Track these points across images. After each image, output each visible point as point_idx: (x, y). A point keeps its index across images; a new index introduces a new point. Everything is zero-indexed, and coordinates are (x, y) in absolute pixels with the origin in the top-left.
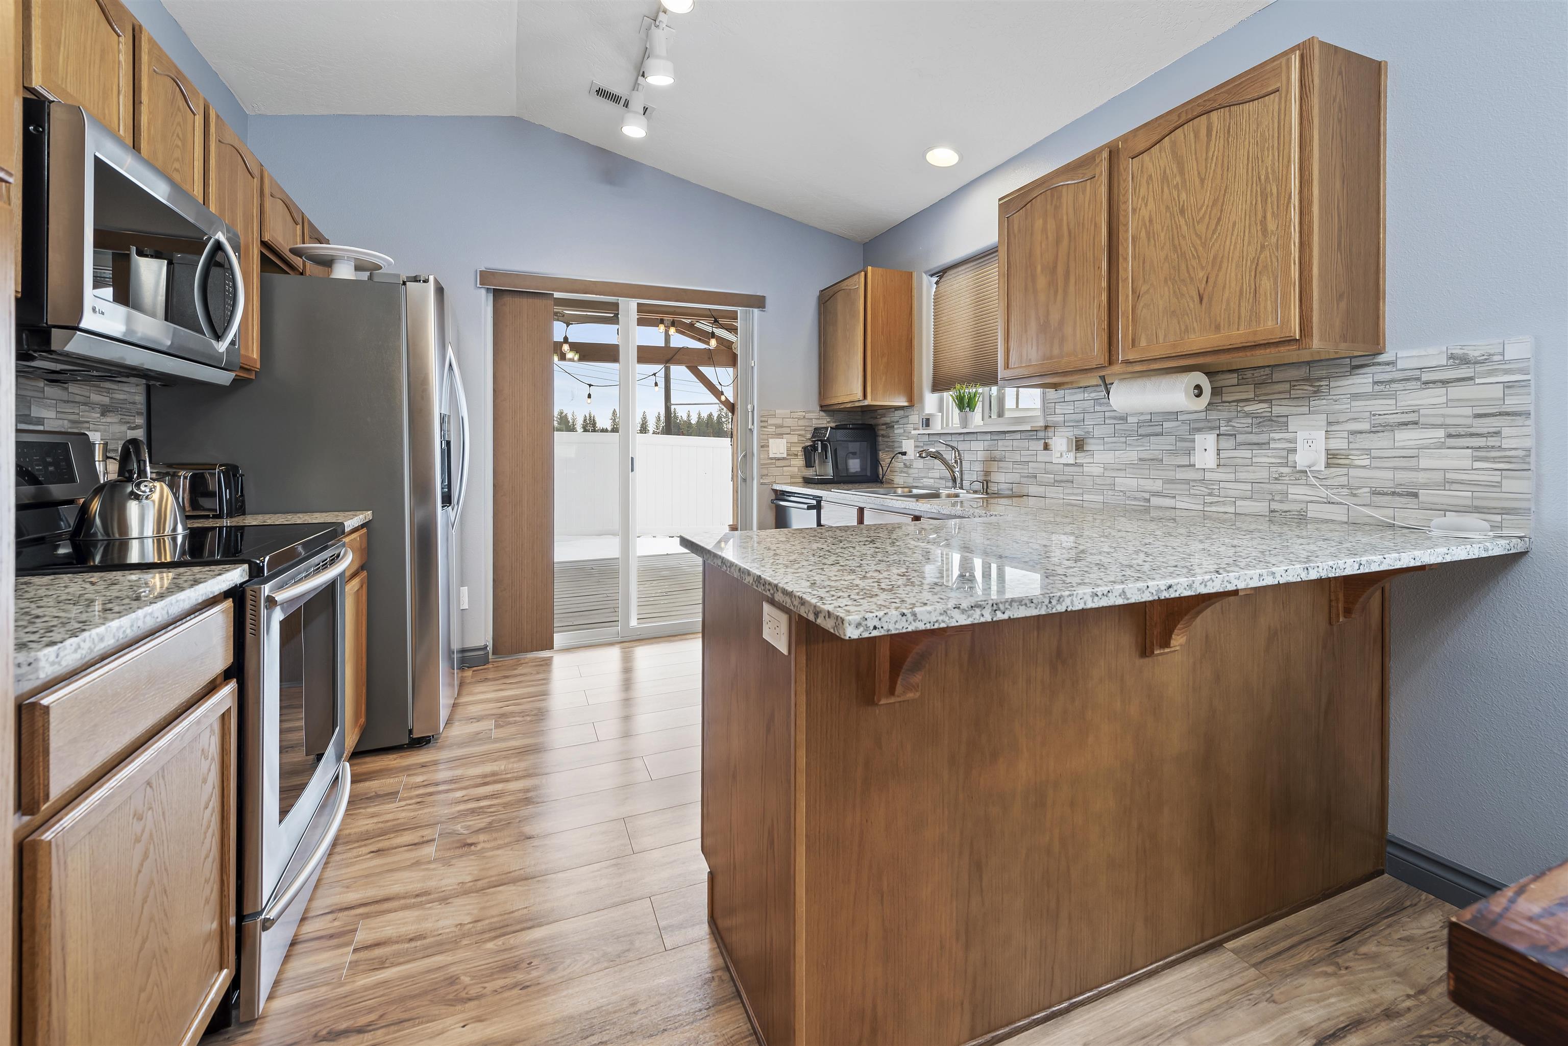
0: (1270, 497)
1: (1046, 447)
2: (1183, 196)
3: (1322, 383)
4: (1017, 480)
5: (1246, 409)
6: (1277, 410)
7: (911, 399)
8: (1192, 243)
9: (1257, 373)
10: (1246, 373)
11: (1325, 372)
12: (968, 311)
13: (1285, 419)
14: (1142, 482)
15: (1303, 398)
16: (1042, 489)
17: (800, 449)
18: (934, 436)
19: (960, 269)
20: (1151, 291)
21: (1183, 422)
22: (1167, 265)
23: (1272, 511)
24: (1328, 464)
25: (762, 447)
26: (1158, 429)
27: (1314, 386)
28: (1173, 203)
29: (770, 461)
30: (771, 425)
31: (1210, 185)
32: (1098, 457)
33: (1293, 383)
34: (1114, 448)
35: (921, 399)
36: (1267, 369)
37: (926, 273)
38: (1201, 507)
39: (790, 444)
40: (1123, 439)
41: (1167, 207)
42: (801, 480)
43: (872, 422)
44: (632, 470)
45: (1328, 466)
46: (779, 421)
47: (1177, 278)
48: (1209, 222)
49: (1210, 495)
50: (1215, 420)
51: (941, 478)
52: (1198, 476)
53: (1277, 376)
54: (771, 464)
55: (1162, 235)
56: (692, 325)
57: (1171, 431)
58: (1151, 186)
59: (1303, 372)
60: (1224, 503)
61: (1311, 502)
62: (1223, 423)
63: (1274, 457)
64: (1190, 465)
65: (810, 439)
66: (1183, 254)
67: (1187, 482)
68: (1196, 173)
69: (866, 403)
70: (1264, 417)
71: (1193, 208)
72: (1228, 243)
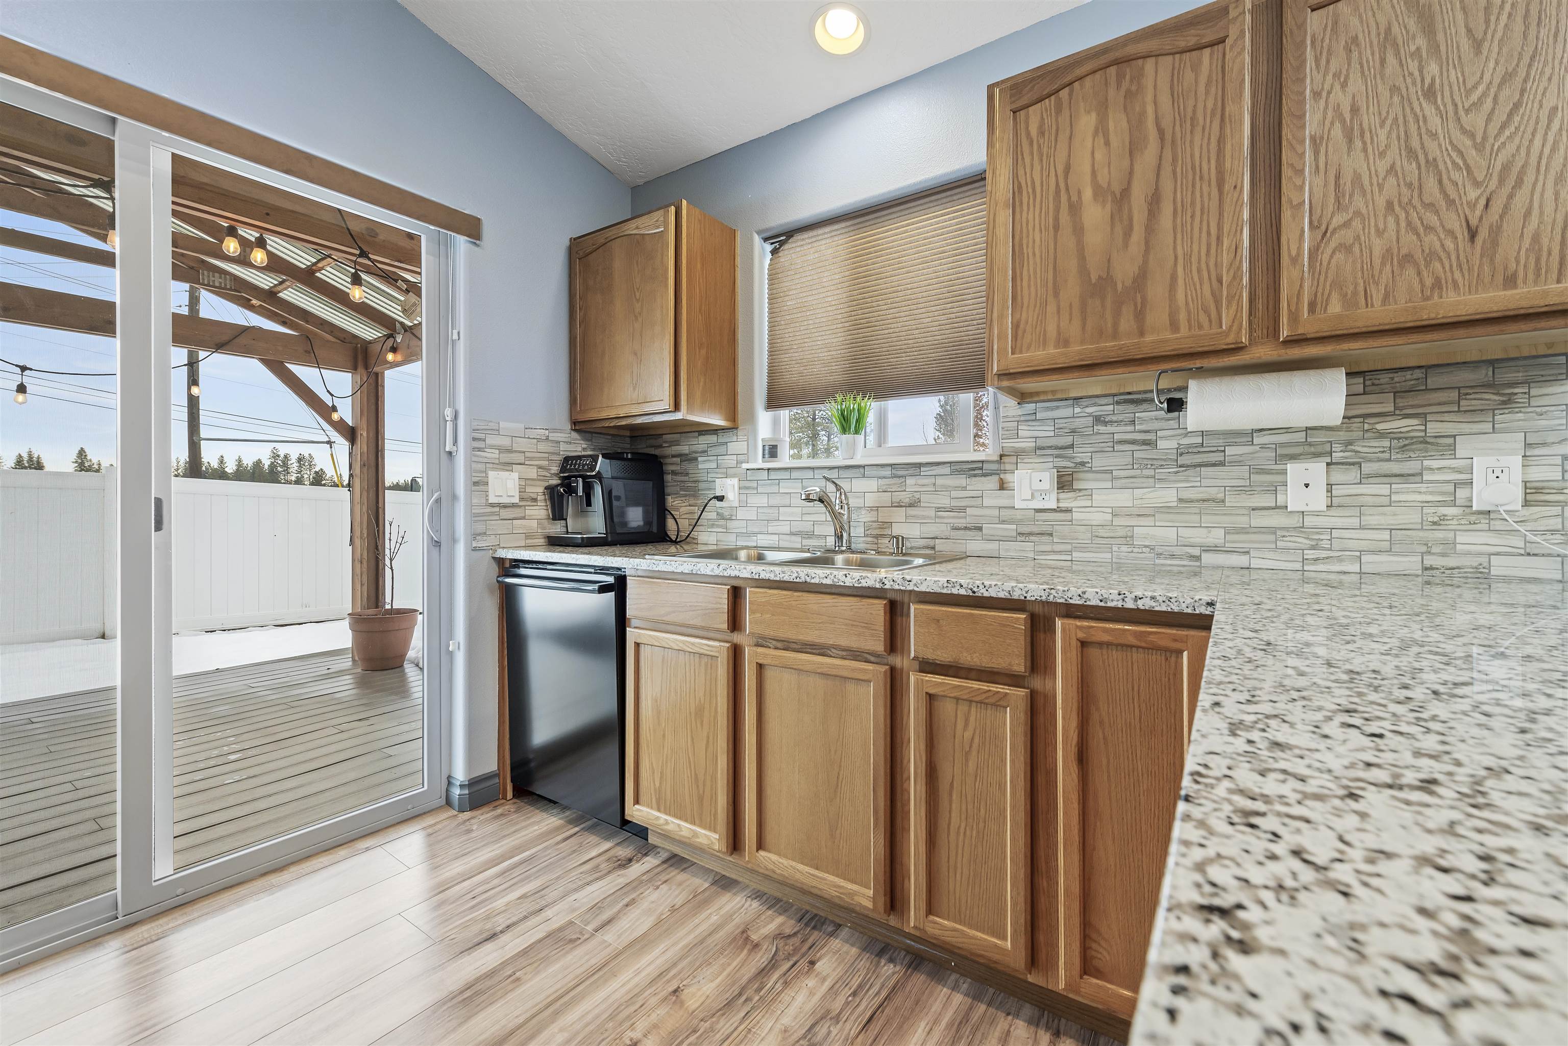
0: (1424, 549)
1: (1002, 486)
2: (1433, 68)
3: (1516, 390)
4: (947, 534)
5: (1379, 427)
6: (1433, 428)
7: (733, 416)
8: (1451, 142)
9: (1398, 377)
10: (1378, 377)
11: (1521, 374)
12: (838, 292)
13: (1451, 440)
14: (1184, 532)
15: (1482, 410)
16: (992, 547)
17: (541, 490)
18: (778, 473)
19: (820, 231)
20: (1354, 223)
21: (1263, 447)
22: (1392, 181)
23: (1426, 569)
24: (1526, 501)
25: (476, 484)
26: (1218, 457)
27: (1504, 395)
28: (1409, 80)
29: (489, 510)
30: (492, 447)
31: (1496, 49)
32: (1099, 498)
33: (1462, 391)
34: (1132, 485)
35: (752, 418)
36: (1418, 371)
37: (758, 233)
38: (1298, 566)
39: (525, 482)
40: (1151, 472)
41: (1394, 89)
42: (542, 541)
43: (657, 452)
44: (159, 527)
45: (1526, 503)
46: (505, 442)
47: (1415, 200)
48: (1493, 109)
49: (1313, 548)
50: (1323, 443)
51: (792, 534)
52: (1294, 521)
53: (1432, 382)
54: (493, 514)
55: (1382, 134)
56: (271, 295)
57: (1241, 459)
58: (1355, 55)
59: (1484, 374)
60: (1340, 559)
61: (1498, 554)
62: (1337, 447)
63: (1431, 493)
64: (1276, 507)
65: (556, 475)
66: (1432, 164)
67: (1273, 530)
68: (1463, 31)
69: (678, 416)
70: (1412, 438)
71: (1455, 88)
72: (1538, 142)
